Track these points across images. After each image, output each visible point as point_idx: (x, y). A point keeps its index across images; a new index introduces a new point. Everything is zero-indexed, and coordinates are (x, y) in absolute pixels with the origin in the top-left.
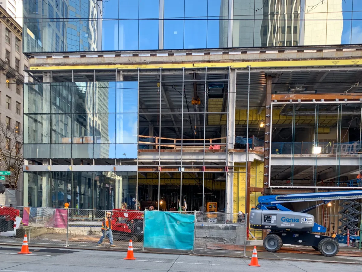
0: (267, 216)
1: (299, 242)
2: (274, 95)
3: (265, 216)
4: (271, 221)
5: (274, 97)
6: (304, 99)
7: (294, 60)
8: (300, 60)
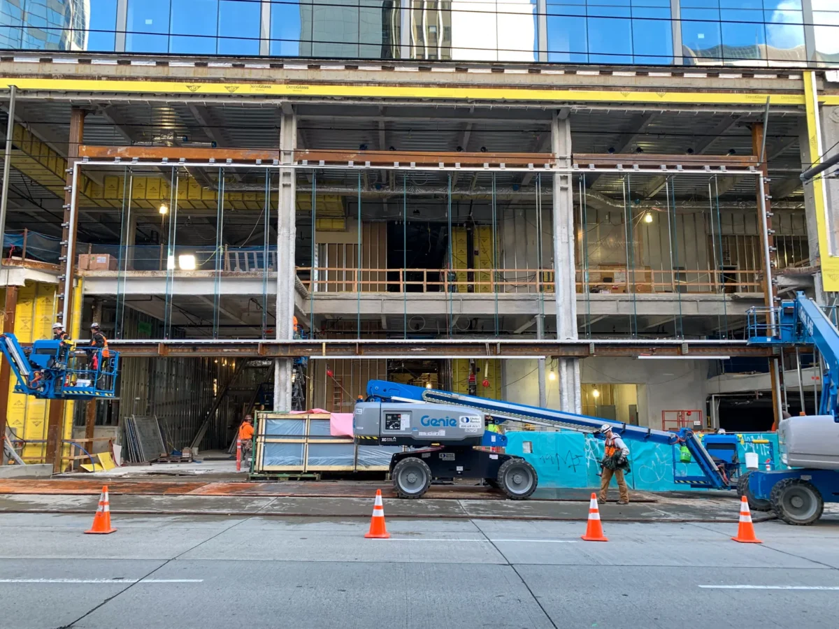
0: (392, 415)
1: (458, 470)
2: (85, 146)
3: (387, 415)
4: (400, 426)
5: (84, 150)
6: (147, 156)
7: (110, 78)
8: (122, 80)
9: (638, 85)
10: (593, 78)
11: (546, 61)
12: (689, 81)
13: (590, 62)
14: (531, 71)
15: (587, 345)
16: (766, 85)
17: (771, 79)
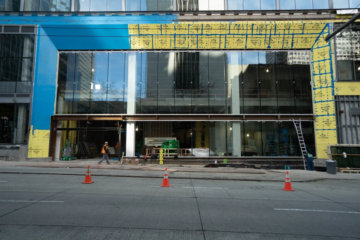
9: (262, 18)
10: (245, 16)
11: (227, 10)
12: (282, 16)
13: (244, 10)
14: (222, 14)
15: (242, 116)
16: (312, 17)
17: (314, 14)
